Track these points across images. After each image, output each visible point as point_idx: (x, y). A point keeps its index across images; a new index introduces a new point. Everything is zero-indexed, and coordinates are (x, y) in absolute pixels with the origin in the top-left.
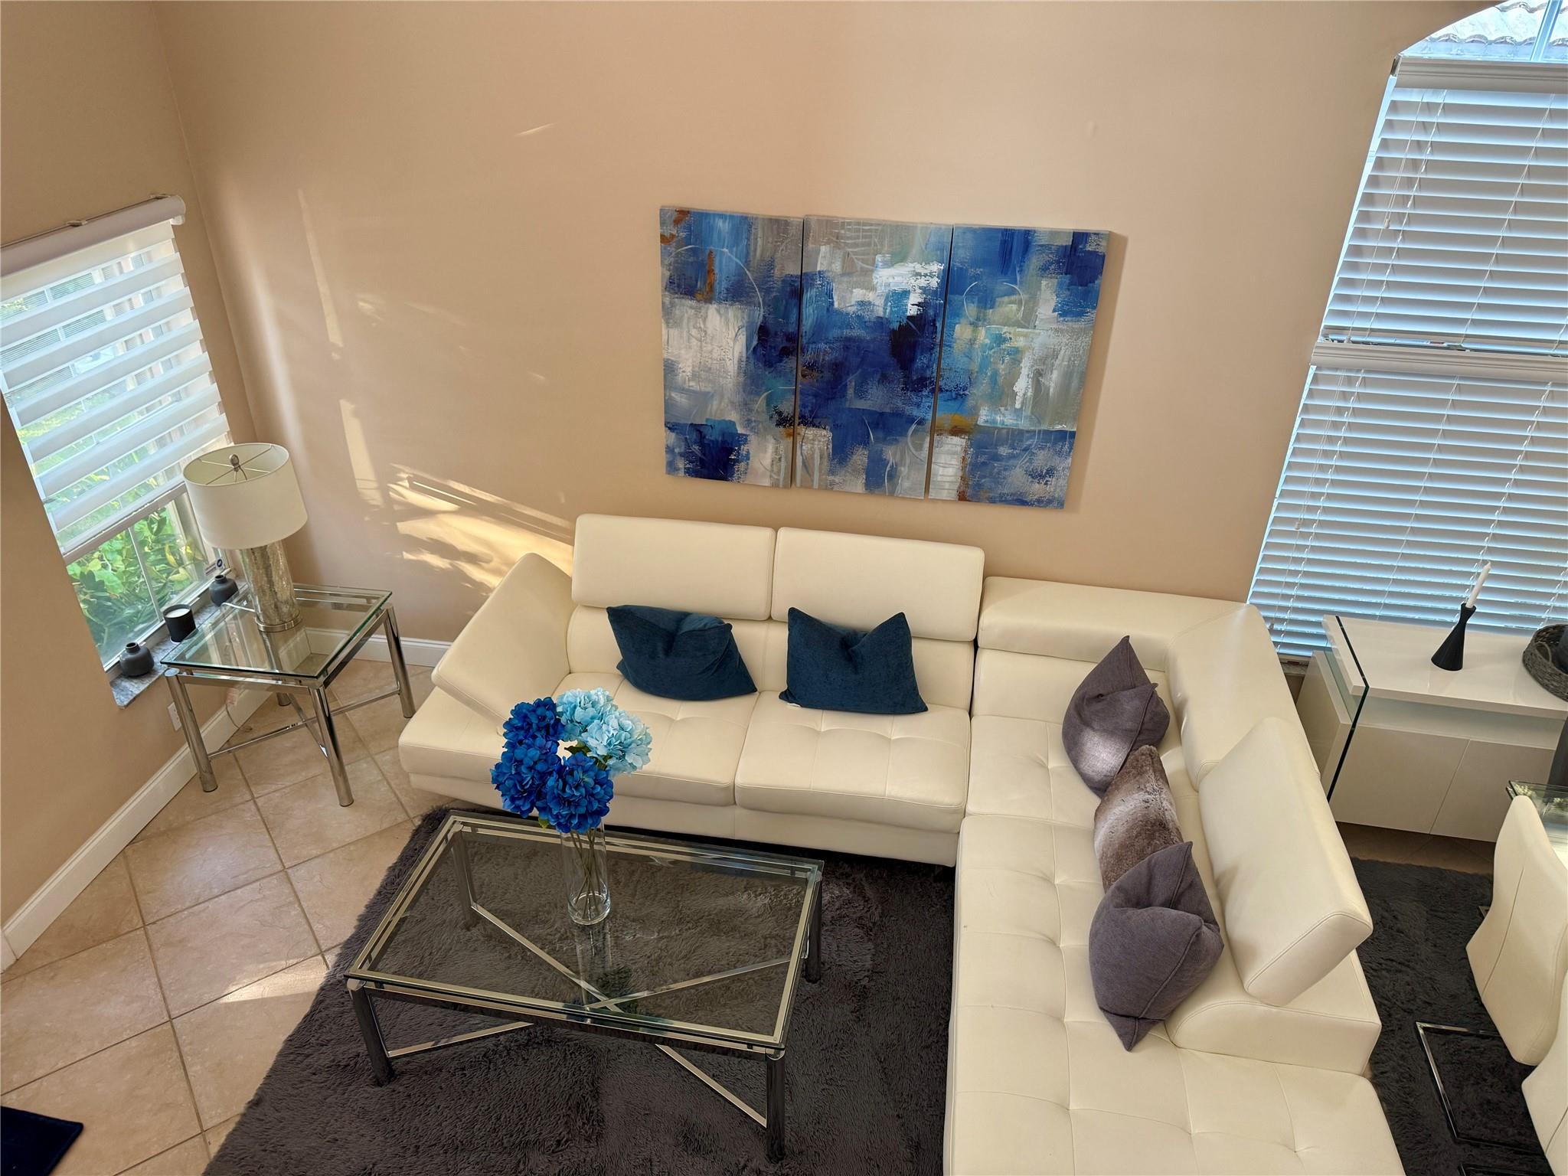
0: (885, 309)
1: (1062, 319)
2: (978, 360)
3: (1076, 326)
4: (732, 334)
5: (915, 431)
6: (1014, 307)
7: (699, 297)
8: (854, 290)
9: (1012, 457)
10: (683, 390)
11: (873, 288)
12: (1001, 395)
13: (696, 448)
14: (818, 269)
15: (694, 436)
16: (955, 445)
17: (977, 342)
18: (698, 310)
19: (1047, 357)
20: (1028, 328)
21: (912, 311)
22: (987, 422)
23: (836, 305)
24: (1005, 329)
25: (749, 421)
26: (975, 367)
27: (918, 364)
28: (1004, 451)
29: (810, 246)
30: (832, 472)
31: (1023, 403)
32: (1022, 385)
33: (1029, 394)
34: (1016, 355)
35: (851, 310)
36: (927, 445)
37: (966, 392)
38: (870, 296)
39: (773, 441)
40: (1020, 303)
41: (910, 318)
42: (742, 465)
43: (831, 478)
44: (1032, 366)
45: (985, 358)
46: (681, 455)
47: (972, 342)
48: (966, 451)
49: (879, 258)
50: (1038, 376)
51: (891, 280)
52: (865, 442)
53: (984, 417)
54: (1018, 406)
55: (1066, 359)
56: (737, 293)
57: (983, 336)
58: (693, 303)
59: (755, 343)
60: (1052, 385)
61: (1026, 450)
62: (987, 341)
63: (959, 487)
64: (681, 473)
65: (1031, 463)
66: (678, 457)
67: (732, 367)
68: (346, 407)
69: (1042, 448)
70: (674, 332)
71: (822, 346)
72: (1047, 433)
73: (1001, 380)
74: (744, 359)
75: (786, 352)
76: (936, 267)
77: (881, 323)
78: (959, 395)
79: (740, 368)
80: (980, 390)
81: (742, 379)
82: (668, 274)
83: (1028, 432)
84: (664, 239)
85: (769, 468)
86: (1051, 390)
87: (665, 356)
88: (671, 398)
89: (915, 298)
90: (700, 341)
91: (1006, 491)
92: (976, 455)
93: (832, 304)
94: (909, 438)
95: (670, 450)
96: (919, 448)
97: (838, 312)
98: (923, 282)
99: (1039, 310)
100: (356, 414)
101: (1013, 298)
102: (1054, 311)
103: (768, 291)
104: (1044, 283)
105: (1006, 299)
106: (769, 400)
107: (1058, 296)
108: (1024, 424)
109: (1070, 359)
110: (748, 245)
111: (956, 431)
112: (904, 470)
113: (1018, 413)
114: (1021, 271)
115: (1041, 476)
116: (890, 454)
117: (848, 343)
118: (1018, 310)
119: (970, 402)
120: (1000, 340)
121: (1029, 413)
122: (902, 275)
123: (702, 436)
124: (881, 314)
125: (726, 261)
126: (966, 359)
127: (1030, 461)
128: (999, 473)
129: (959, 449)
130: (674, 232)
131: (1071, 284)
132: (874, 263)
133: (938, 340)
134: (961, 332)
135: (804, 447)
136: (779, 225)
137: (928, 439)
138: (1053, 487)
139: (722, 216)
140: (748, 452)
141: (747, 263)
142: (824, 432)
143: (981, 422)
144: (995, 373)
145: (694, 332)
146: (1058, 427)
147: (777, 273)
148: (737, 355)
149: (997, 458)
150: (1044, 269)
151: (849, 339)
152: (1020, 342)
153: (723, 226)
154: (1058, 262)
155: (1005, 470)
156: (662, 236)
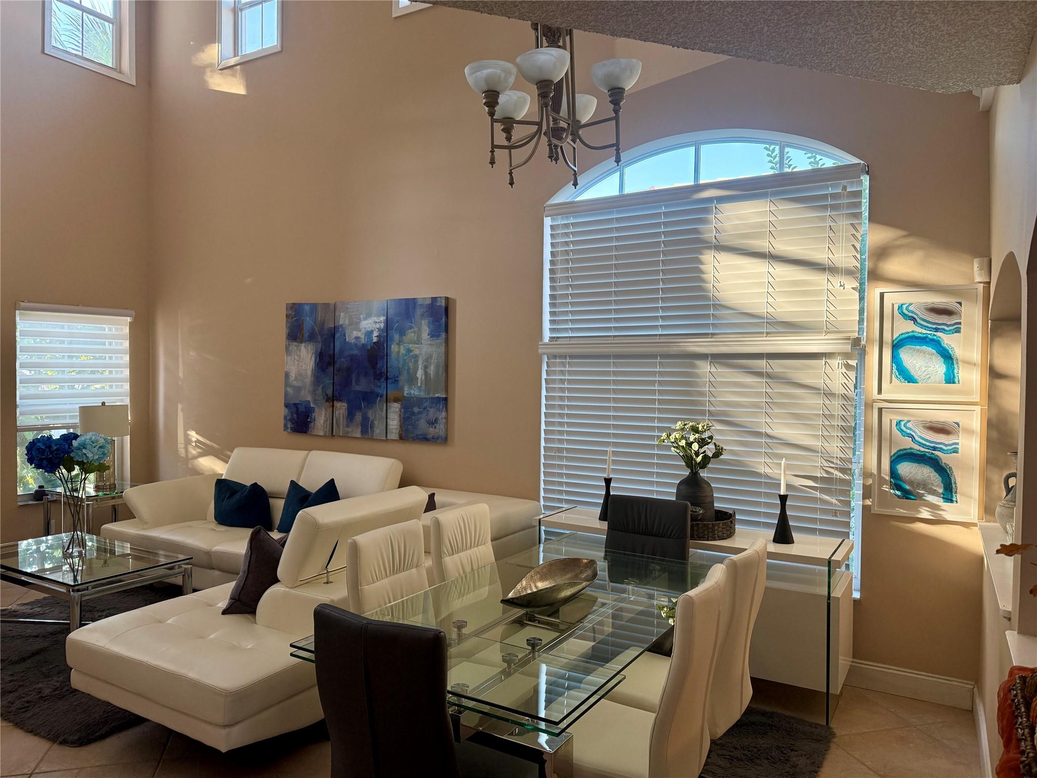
0: (365, 340)
1: (431, 339)
2: (401, 362)
3: (438, 341)
4: (310, 356)
5: (380, 401)
6: (413, 334)
7: (298, 340)
8: (354, 332)
9: (420, 413)
10: (291, 386)
11: (360, 331)
12: (412, 380)
13: (295, 416)
14: (340, 323)
15: (294, 410)
16: (395, 407)
17: (401, 353)
18: (297, 346)
19: (428, 358)
20: (419, 344)
21: (375, 340)
22: (407, 394)
23: (347, 340)
24: (411, 345)
25: (315, 400)
26: (400, 365)
27: (379, 366)
28: (416, 410)
29: (337, 314)
30: (348, 426)
31: (421, 384)
32: (420, 374)
33: (423, 378)
34: (416, 357)
35: (353, 341)
36: (385, 408)
37: (398, 379)
38: (359, 334)
39: (324, 410)
40: (415, 332)
41: (374, 343)
42: (313, 423)
43: (347, 429)
44: (423, 363)
45: (404, 360)
46: (290, 420)
47: (398, 352)
48: (400, 411)
49: (362, 316)
50: (426, 368)
51: (366, 326)
52: (360, 409)
53: (406, 391)
54: (419, 385)
55: (436, 358)
56: (312, 338)
57: (402, 350)
58: (296, 344)
59: (318, 360)
60: (432, 372)
61: (424, 409)
62: (404, 352)
63: (399, 431)
64: (289, 430)
65: (428, 416)
66: (288, 421)
67: (309, 373)
68: (180, 406)
69: (431, 408)
70: (289, 358)
71: (343, 359)
72: (433, 398)
73: (411, 371)
74: (314, 369)
75: (329, 364)
76: (383, 318)
77: (364, 346)
78: (396, 381)
79: (312, 373)
80: (403, 378)
81: (313, 379)
82: (288, 331)
83: (425, 398)
84: (287, 316)
85: (323, 425)
86: (432, 376)
87: (286, 370)
88: (287, 390)
89: (375, 334)
90: (298, 361)
91: (419, 433)
92: (405, 412)
93: (346, 339)
94: (377, 405)
95: (285, 418)
96: (382, 410)
97: (348, 343)
98: (378, 326)
99: (423, 335)
100: (182, 410)
101: (412, 330)
102: (428, 335)
103: (322, 335)
104: (423, 322)
105: (409, 331)
106: (323, 388)
107: (429, 328)
108: (422, 394)
109: (437, 359)
110: (316, 316)
111: (396, 400)
112: (376, 422)
113: (419, 388)
114: (414, 317)
115: (433, 424)
116: (370, 414)
117: (353, 358)
118: (415, 336)
119: (400, 384)
120: (409, 351)
121: (424, 389)
122: (370, 323)
123: (297, 409)
124: (363, 342)
125: (308, 322)
126: (397, 362)
127: (427, 414)
128: (415, 422)
129: (397, 410)
130: (290, 313)
131: (433, 322)
132: (360, 319)
133: (386, 354)
134: (394, 348)
135: (336, 413)
136: (326, 305)
137: (385, 405)
138: (440, 429)
139: (307, 304)
140: (315, 417)
141: (315, 323)
142: (344, 404)
143: (405, 395)
144: (409, 369)
145: (296, 357)
146: (437, 395)
147: (326, 327)
148: (311, 367)
149: (413, 414)
150: (422, 315)
151: (352, 355)
152: (417, 352)
153: (307, 308)
154: (427, 312)
155: (417, 421)
156: (287, 315)
